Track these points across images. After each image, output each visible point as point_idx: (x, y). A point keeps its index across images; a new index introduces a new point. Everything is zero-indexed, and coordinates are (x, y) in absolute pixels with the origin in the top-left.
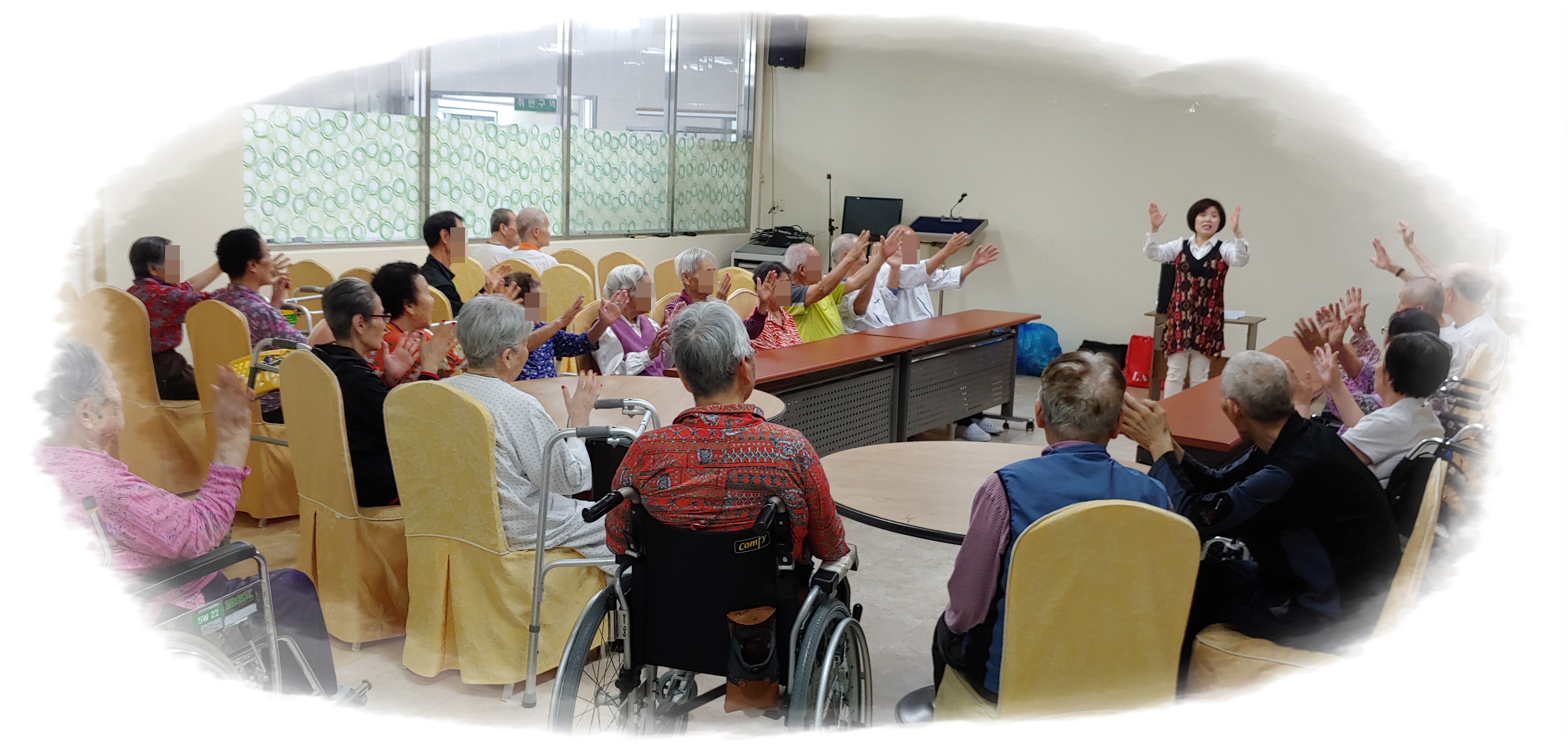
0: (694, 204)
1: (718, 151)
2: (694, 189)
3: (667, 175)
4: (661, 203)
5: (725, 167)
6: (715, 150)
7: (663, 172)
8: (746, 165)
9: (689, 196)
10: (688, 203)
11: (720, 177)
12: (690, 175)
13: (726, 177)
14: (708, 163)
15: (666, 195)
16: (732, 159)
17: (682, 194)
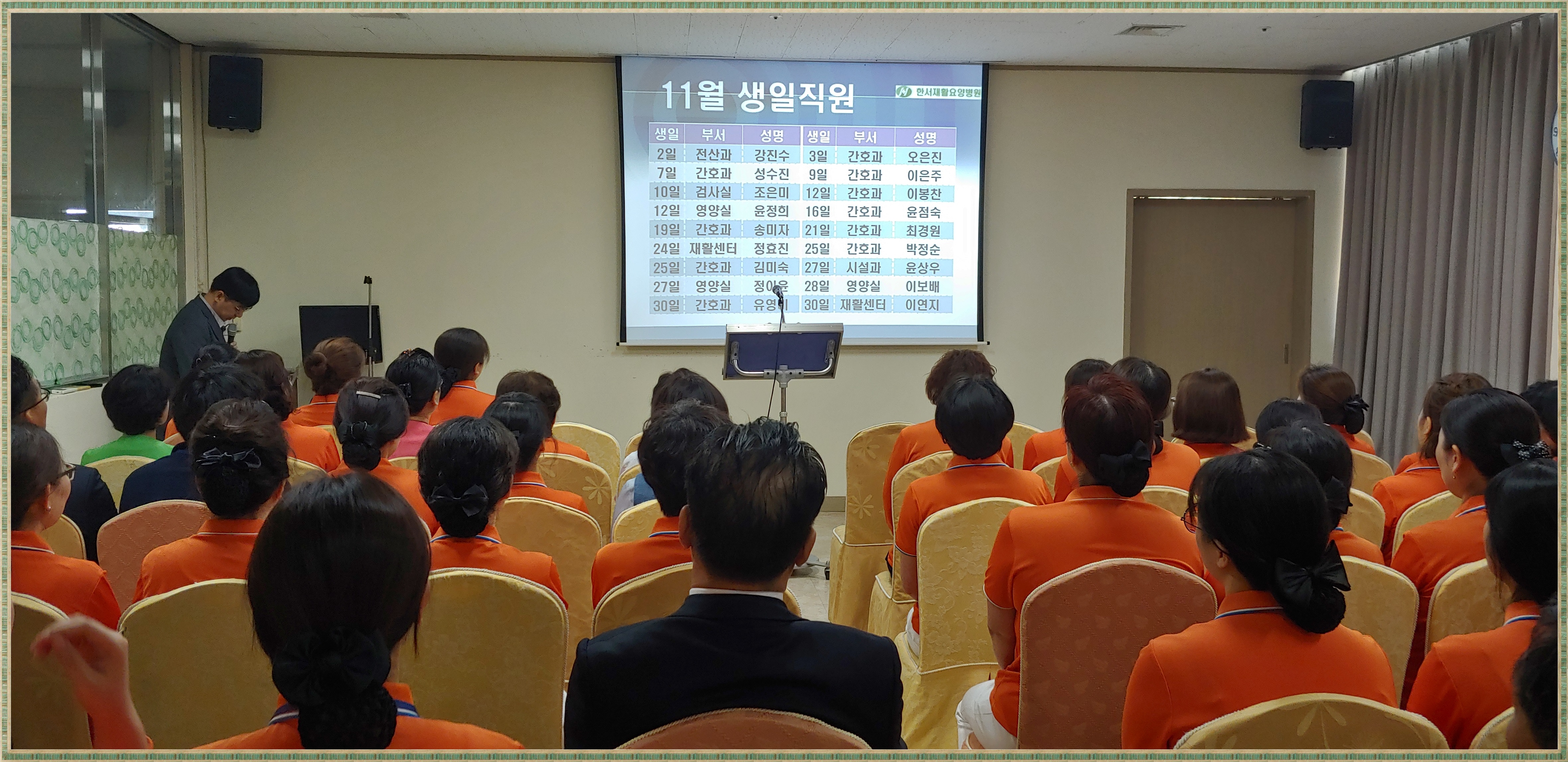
0: (128, 329)
1: (148, 248)
2: (127, 308)
3: (98, 286)
4: (93, 331)
5: (156, 271)
6: (145, 247)
7: (93, 284)
8: (176, 270)
9: (121, 318)
10: (122, 328)
11: (152, 287)
12: (121, 285)
13: (157, 287)
14: (138, 267)
15: (98, 318)
16: (161, 260)
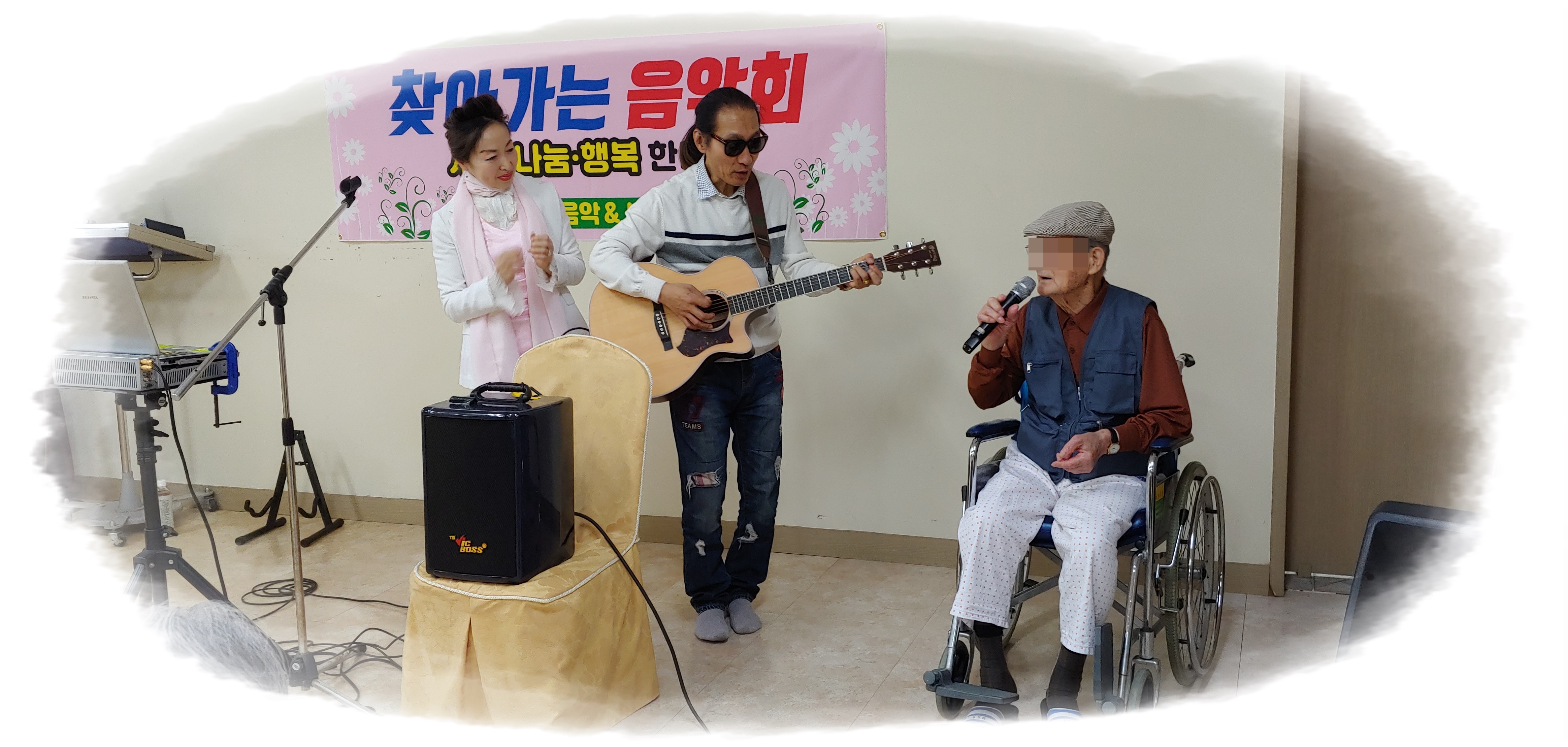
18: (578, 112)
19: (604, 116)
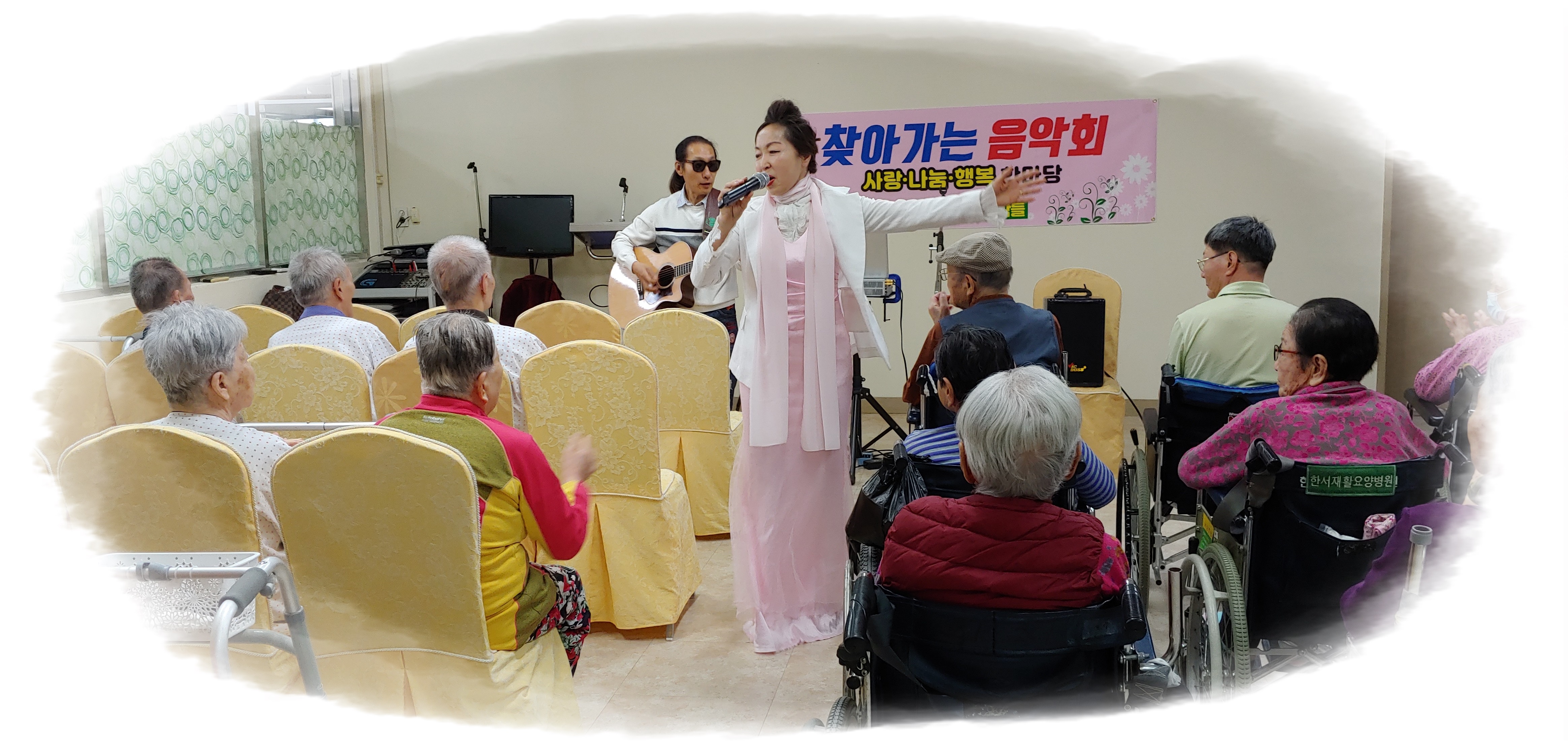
0: (292, 221)
1: (317, 140)
2: (290, 198)
3: (252, 179)
4: (246, 222)
5: (328, 163)
6: (313, 139)
7: (245, 174)
8: (355, 160)
9: (284, 210)
10: (284, 221)
11: (323, 179)
12: (283, 177)
13: (330, 179)
14: (304, 159)
15: (252, 209)
16: (335, 152)
17: (274, 207)
18: (954, 150)
19: (972, 153)
